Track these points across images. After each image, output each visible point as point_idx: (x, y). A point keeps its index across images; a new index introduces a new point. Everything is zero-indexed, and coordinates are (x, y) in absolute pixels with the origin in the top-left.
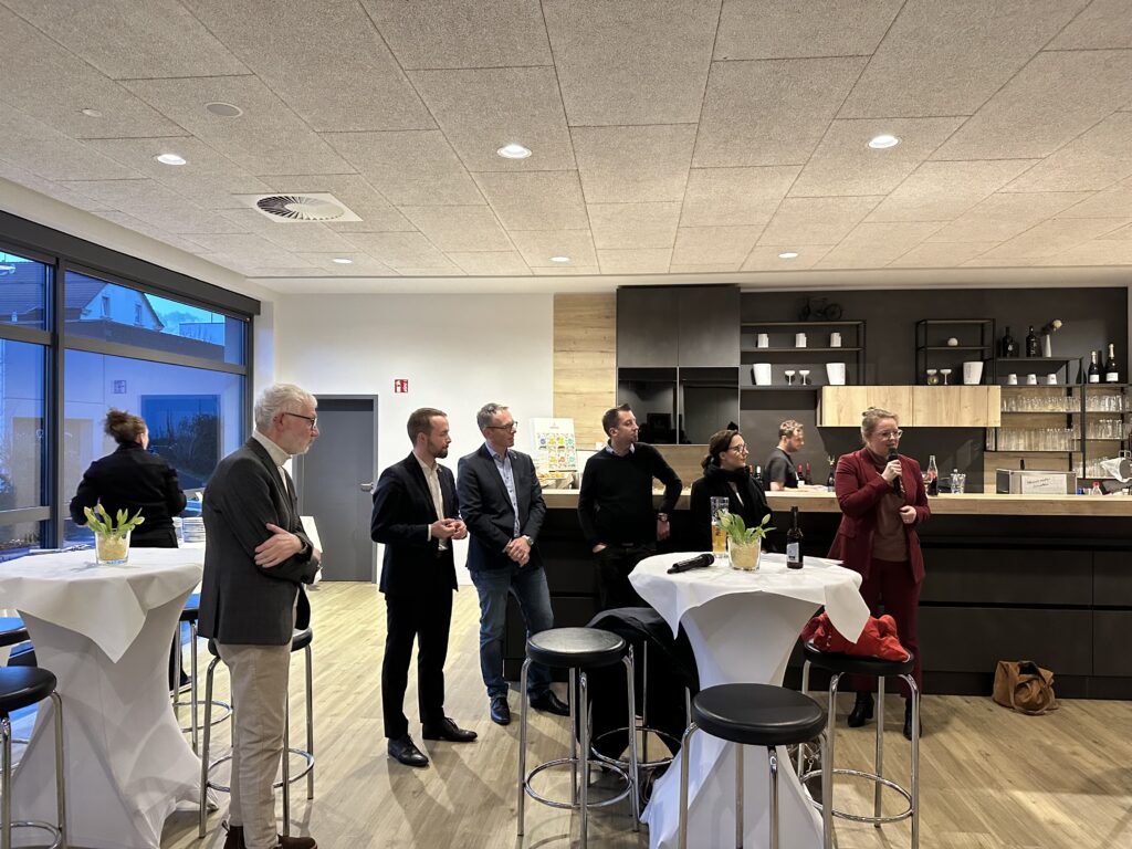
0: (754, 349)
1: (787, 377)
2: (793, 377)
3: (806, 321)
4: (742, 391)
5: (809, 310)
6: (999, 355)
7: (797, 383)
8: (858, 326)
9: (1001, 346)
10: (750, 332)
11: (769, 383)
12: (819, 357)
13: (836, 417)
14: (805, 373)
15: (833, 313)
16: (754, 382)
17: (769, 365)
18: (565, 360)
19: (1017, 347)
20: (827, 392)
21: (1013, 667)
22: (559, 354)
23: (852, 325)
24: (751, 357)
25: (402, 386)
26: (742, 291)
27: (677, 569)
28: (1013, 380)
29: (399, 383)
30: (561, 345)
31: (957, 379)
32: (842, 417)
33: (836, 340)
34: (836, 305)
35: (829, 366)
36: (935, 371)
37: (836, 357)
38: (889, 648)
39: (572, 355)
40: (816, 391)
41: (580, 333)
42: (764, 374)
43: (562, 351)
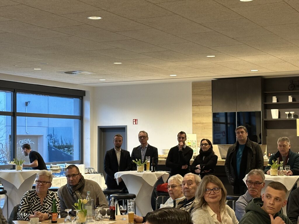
0: (271, 103)
14: (292, 113)
18: (197, 109)
22: (195, 107)
29: (134, 121)
30: (195, 103)
39: (199, 107)
41: (202, 98)
43: (195, 105)
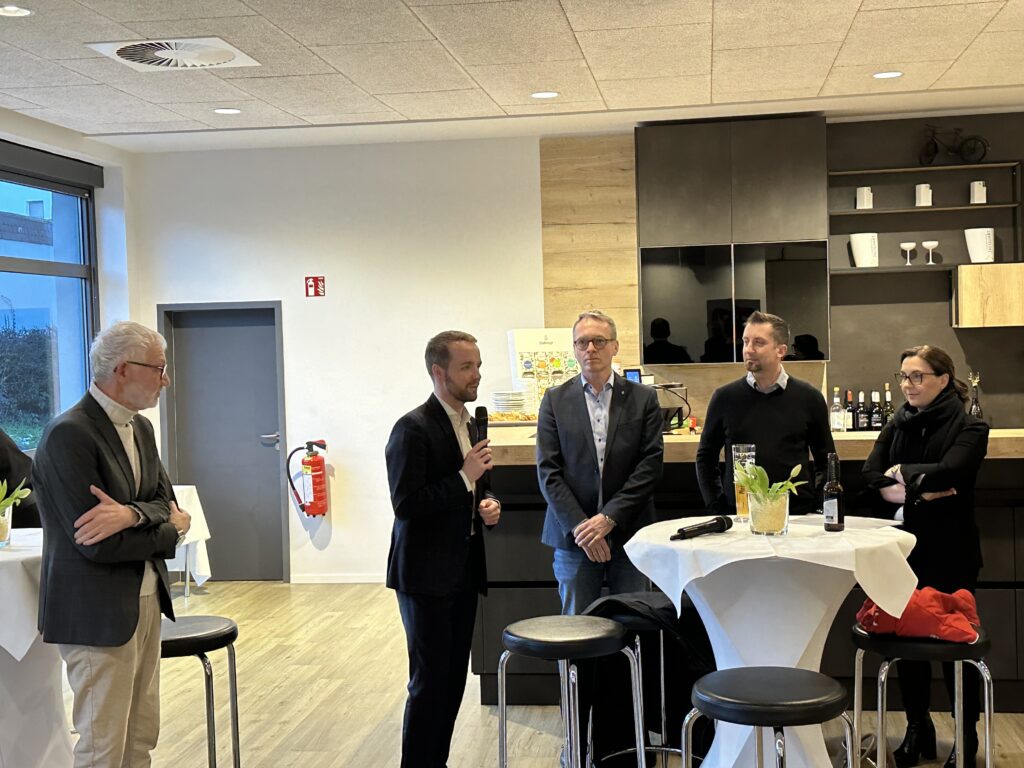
0: (851, 211)
1: (904, 252)
2: (914, 253)
3: (931, 164)
4: (832, 276)
5: (935, 148)
7: (920, 261)
8: (1013, 169)
10: (842, 183)
11: (876, 264)
12: (953, 219)
13: (978, 313)
14: (930, 245)
15: (973, 150)
16: (853, 263)
17: (875, 235)
18: (561, 239)
20: (965, 273)
22: (550, 229)
23: (1003, 168)
24: (845, 224)
25: (316, 287)
26: (829, 121)
27: (683, 535)
29: (311, 282)
30: (553, 216)
32: (988, 312)
33: (979, 194)
34: (976, 139)
35: (969, 233)
37: (979, 218)
38: (951, 626)
40: (950, 272)
41: (581, 196)
42: (866, 250)
43: (554, 224)
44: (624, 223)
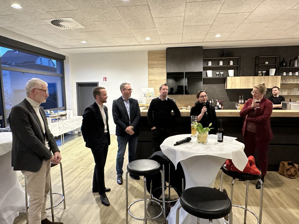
0: (207, 66)
1: (217, 74)
3: (223, 57)
4: (203, 79)
5: (223, 54)
6: (280, 67)
7: (220, 76)
8: (238, 58)
9: (281, 64)
10: (206, 61)
11: (211, 76)
12: (226, 68)
13: (231, 86)
14: (222, 73)
15: (231, 55)
16: (207, 76)
17: (211, 71)
18: (151, 71)
19: (286, 64)
20: (228, 78)
21: (286, 163)
23: (236, 58)
24: (206, 69)
25: (105, 79)
26: (204, 48)
27: (178, 144)
28: (285, 74)
30: (150, 66)
31: (267, 74)
33: (231, 63)
34: (231, 52)
35: (229, 71)
36: (261, 72)
37: (231, 68)
38: (254, 170)
39: (153, 69)
40: (225, 79)
41: (155, 62)
42: (210, 74)
43: (150, 68)
44: (164, 68)
